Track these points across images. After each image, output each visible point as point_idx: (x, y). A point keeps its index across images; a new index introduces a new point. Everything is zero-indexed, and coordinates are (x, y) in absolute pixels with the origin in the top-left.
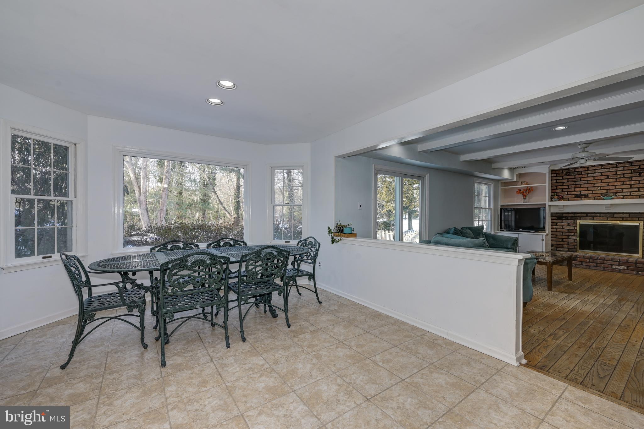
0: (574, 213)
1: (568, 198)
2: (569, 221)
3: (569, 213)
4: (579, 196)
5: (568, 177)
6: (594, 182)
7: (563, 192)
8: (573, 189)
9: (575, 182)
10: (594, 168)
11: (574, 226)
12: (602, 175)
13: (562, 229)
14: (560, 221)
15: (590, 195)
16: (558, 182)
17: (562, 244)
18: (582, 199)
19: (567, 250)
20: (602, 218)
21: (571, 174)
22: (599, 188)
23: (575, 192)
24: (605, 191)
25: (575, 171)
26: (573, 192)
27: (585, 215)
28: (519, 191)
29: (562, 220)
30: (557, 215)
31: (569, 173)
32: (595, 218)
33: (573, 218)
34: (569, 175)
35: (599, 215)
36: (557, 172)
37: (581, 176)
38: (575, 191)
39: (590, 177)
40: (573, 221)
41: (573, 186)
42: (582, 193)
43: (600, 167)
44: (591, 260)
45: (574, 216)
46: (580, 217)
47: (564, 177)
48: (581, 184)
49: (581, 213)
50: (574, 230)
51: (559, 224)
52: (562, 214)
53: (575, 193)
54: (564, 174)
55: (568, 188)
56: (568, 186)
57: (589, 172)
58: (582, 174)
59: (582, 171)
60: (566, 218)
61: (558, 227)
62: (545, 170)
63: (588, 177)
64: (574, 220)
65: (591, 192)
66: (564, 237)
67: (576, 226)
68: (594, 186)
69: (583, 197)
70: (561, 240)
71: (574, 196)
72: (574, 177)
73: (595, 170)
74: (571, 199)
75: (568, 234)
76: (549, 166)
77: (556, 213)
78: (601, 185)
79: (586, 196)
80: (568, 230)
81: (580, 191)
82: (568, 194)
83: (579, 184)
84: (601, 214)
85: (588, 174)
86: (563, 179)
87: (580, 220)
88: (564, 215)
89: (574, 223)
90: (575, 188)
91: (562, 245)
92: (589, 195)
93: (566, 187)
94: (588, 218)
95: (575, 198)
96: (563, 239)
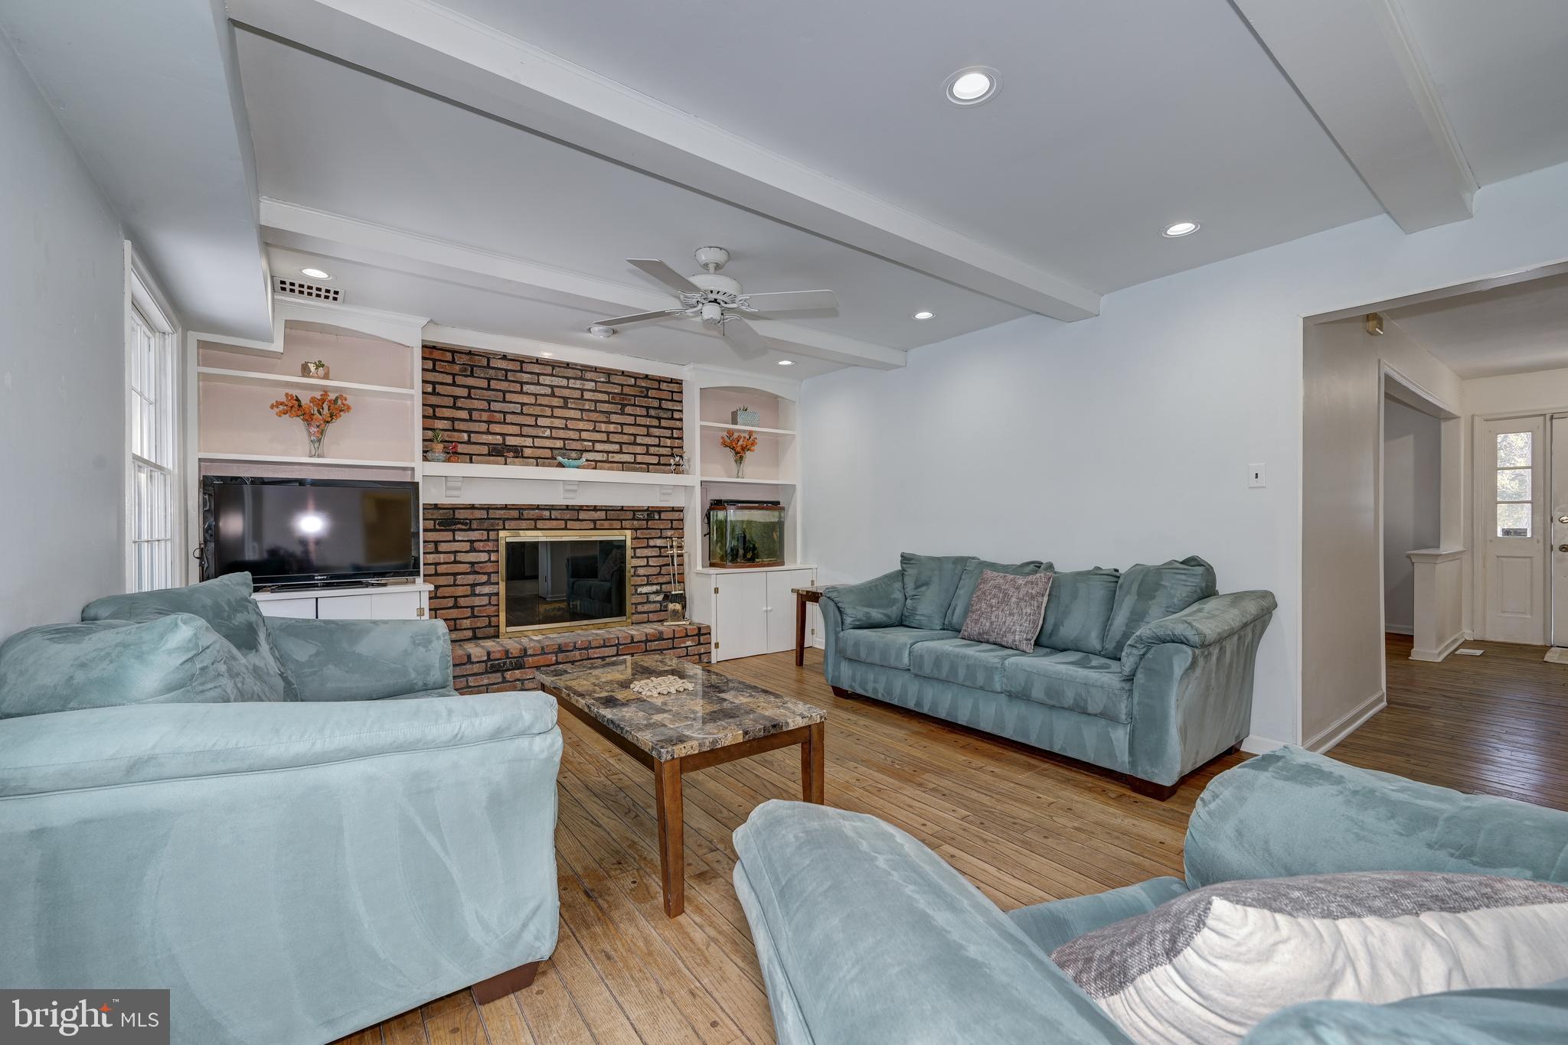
0: (488, 508)
1: (471, 455)
2: (474, 535)
3: (473, 507)
4: (499, 452)
5: (470, 381)
6: (537, 410)
7: (454, 430)
8: (483, 427)
9: (489, 402)
10: (536, 369)
11: (489, 552)
12: (553, 395)
13: (455, 562)
14: (448, 536)
15: (527, 452)
16: (439, 394)
17: (454, 616)
18: (509, 460)
19: (469, 634)
20: (555, 522)
21: (478, 372)
22: (548, 433)
23: (490, 437)
24: (559, 444)
25: (488, 366)
26: (485, 436)
27: (515, 514)
28: (293, 407)
29: (454, 531)
30: (437, 514)
31: (472, 367)
32: (540, 524)
33: (486, 525)
34: (472, 375)
35: (546, 514)
36: (436, 355)
37: (504, 386)
38: (488, 432)
39: (527, 393)
40: (485, 533)
41: (485, 416)
42: (511, 441)
43: (549, 370)
44: (561, 657)
45: (491, 517)
46: (504, 520)
47: (460, 380)
48: (505, 413)
49: (506, 507)
50: (489, 564)
51: (443, 547)
52: (454, 508)
53: (490, 439)
54: (457, 368)
55: (471, 420)
56: (470, 411)
57: (526, 377)
58: (506, 380)
59: (507, 371)
60: (466, 524)
61: (442, 558)
62: (411, 333)
63: (521, 392)
64: (488, 530)
65: (528, 442)
66: (460, 591)
67: (497, 551)
68: (536, 425)
69: (512, 454)
70: (451, 605)
71: (485, 450)
72: (484, 384)
73: (538, 375)
74: (479, 458)
75: (470, 579)
76: (424, 321)
77: (436, 507)
78: (552, 422)
79: (518, 453)
80: (472, 564)
81: (503, 435)
82: (469, 442)
83: (501, 412)
84: (553, 512)
85: (522, 384)
86: (454, 384)
87: (504, 529)
88: (460, 514)
89: (488, 540)
90: (489, 422)
91: (455, 620)
92: (525, 449)
93: (464, 415)
94: (524, 524)
95: (489, 455)
96: (456, 598)
